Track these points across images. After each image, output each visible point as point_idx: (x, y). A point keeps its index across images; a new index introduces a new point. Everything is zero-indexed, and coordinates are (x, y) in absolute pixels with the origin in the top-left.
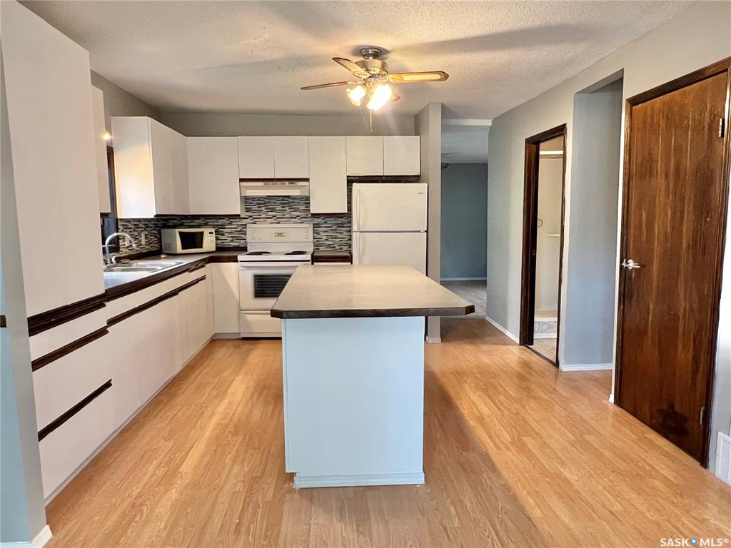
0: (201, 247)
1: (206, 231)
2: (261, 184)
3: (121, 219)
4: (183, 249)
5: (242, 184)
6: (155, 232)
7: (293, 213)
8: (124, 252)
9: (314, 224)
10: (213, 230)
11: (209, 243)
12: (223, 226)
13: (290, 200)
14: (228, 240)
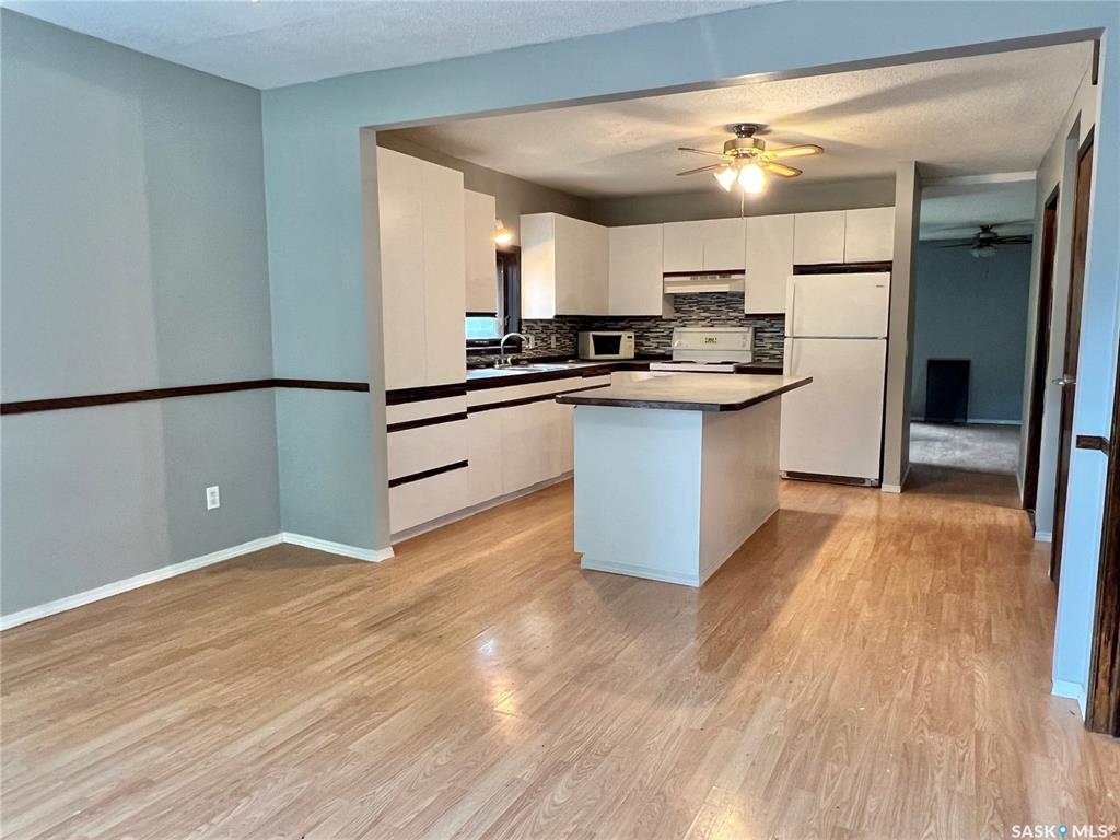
0: (618, 353)
1: (624, 335)
2: (688, 278)
3: (526, 320)
4: (596, 354)
5: (667, 279)
6: (571, 335)
7: (730, 314)
8: (526, 354)
9: (756, 328)
10: (632, 334)
11: (627, 349)
12: (648, 330)
13: (729, 298)
14: (651, 346)
